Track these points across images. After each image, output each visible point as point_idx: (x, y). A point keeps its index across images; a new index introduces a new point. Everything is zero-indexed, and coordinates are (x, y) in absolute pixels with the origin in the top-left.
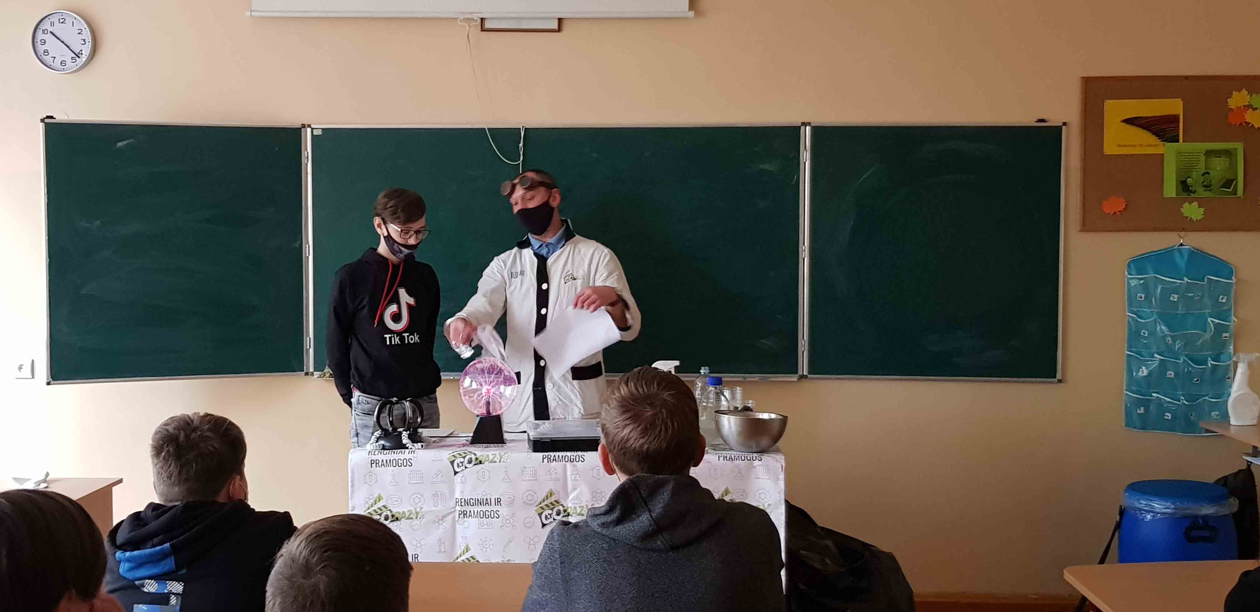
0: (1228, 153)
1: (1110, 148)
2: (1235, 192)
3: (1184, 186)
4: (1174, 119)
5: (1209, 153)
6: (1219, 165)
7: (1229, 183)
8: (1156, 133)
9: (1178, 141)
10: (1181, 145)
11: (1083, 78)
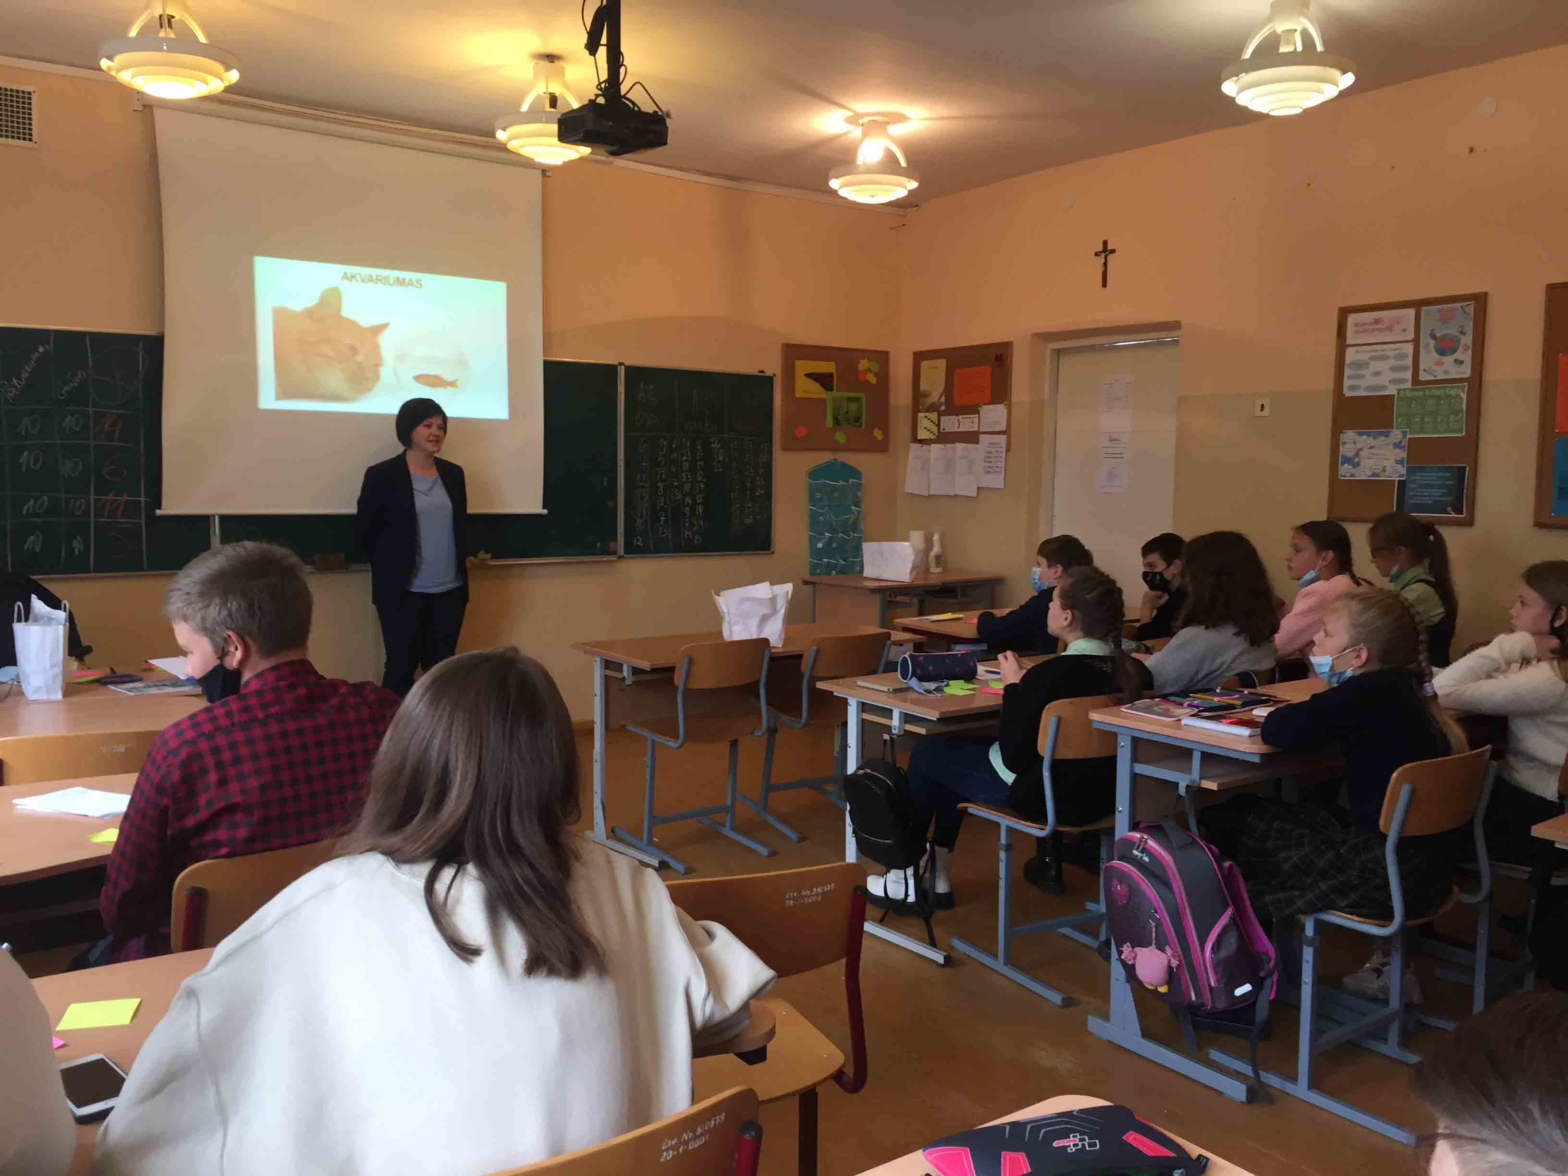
0: (857, 400)
1: (798, 394)
2: (861, 426)
3: (836, 420)
4: (831, 375)
5: (849, 399)
6: (853, 406)
7: (858, 419)
8: (822, 385)
9: (832, 390)
10: (834, 393)
11: (783, 344)
